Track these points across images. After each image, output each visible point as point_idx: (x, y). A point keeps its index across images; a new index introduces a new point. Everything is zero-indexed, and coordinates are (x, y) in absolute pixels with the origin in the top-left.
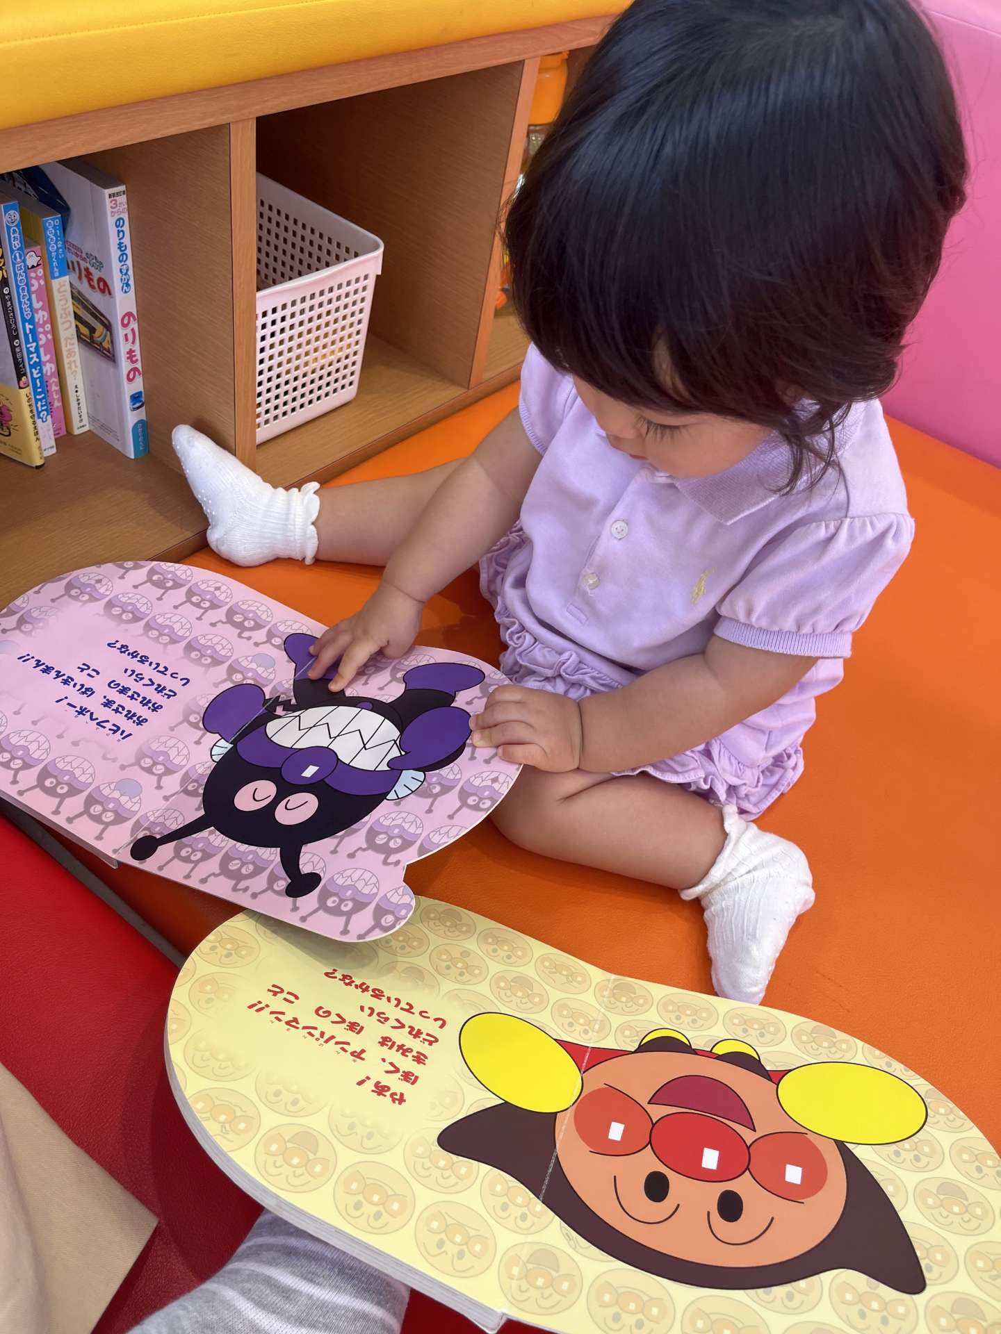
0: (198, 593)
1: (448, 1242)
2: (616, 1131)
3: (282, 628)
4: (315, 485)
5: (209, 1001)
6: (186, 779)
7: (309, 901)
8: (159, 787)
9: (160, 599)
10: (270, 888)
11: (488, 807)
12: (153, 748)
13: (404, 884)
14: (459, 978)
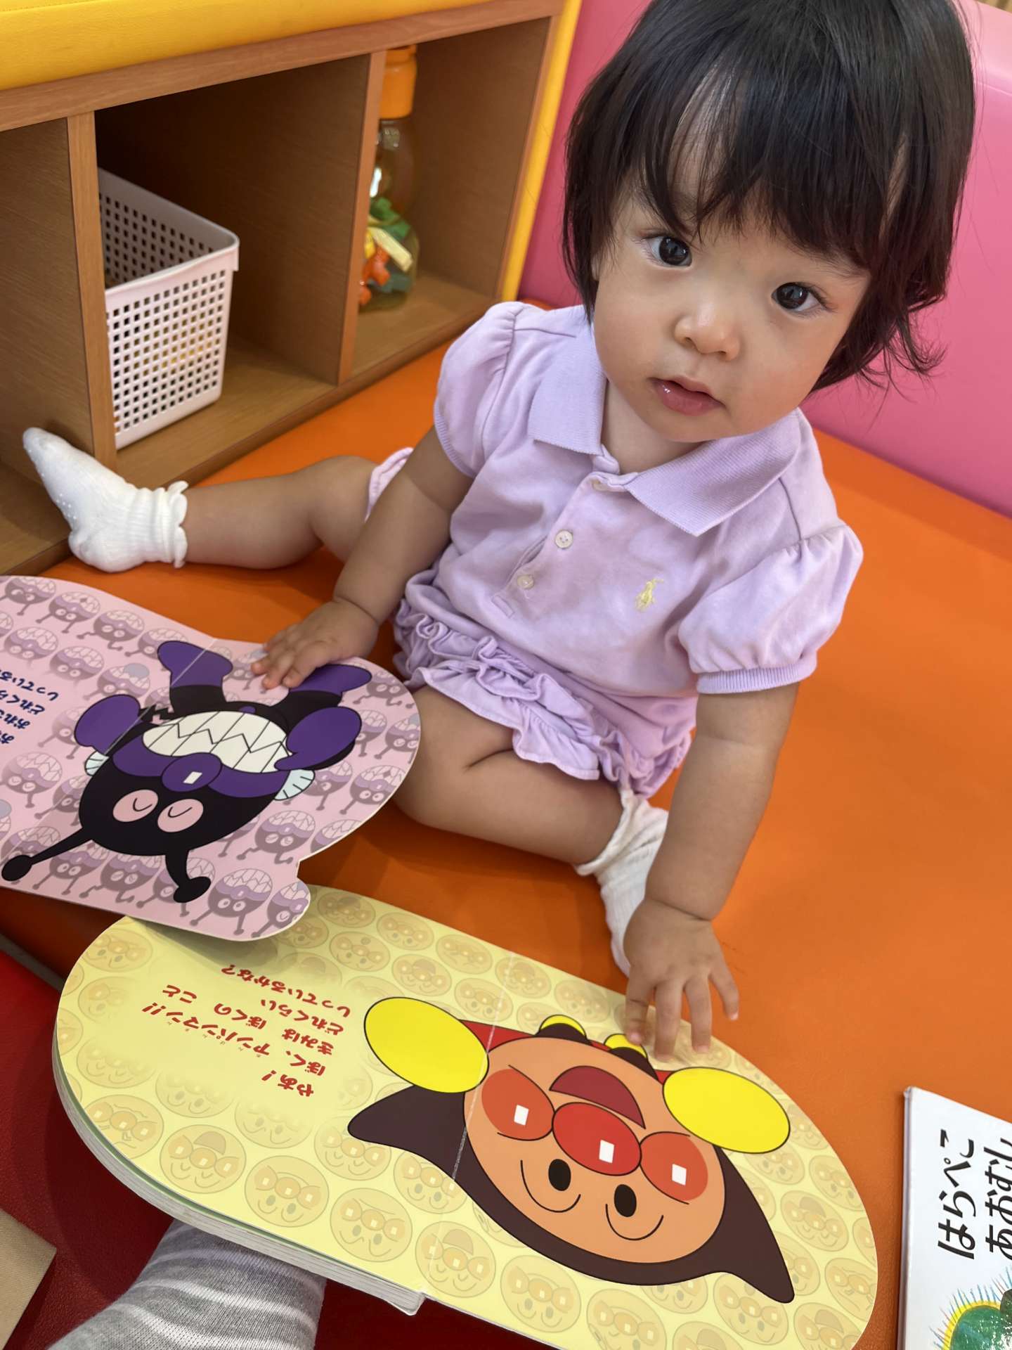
0: (63, 605)
1: (363, 1228)
2: (521, 1115)
3: (154, 636)
4: (183, 485)
5: (100, 1007)
6: (59, 794)
7: (199, 905)
8: (30, 805)
9: (21, 613)
10: (157, 894)
11: (381, 799)
12: (22, 766)
13: (298, 880)
14: (360, 965)
